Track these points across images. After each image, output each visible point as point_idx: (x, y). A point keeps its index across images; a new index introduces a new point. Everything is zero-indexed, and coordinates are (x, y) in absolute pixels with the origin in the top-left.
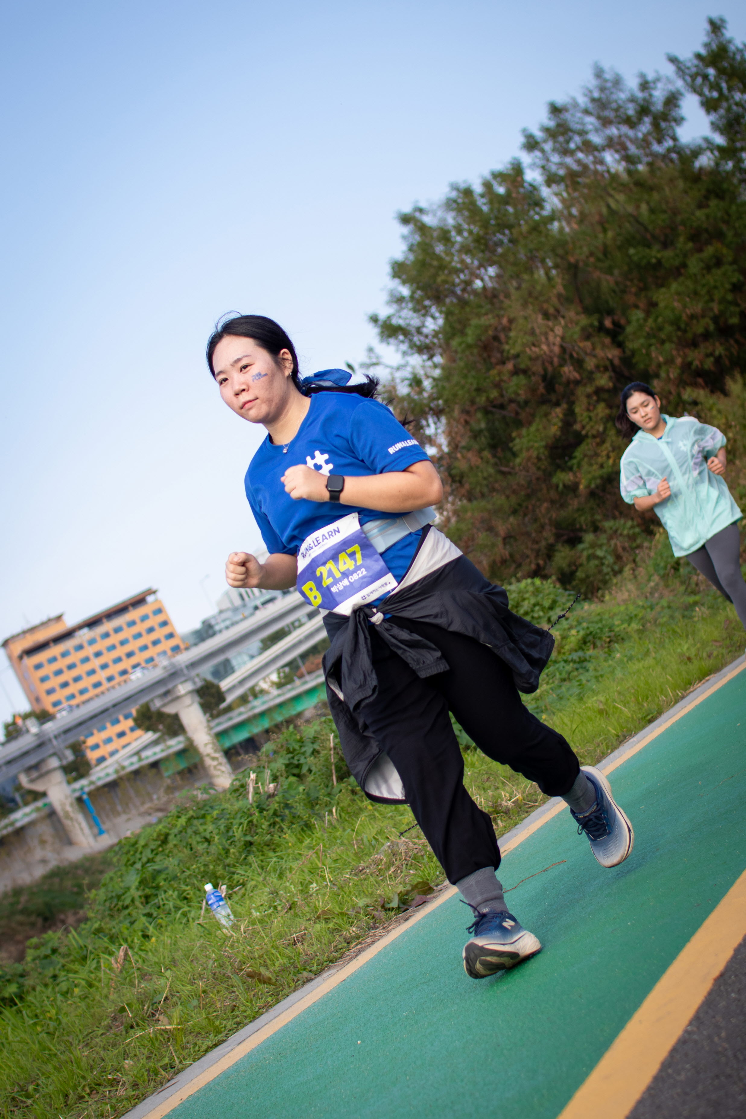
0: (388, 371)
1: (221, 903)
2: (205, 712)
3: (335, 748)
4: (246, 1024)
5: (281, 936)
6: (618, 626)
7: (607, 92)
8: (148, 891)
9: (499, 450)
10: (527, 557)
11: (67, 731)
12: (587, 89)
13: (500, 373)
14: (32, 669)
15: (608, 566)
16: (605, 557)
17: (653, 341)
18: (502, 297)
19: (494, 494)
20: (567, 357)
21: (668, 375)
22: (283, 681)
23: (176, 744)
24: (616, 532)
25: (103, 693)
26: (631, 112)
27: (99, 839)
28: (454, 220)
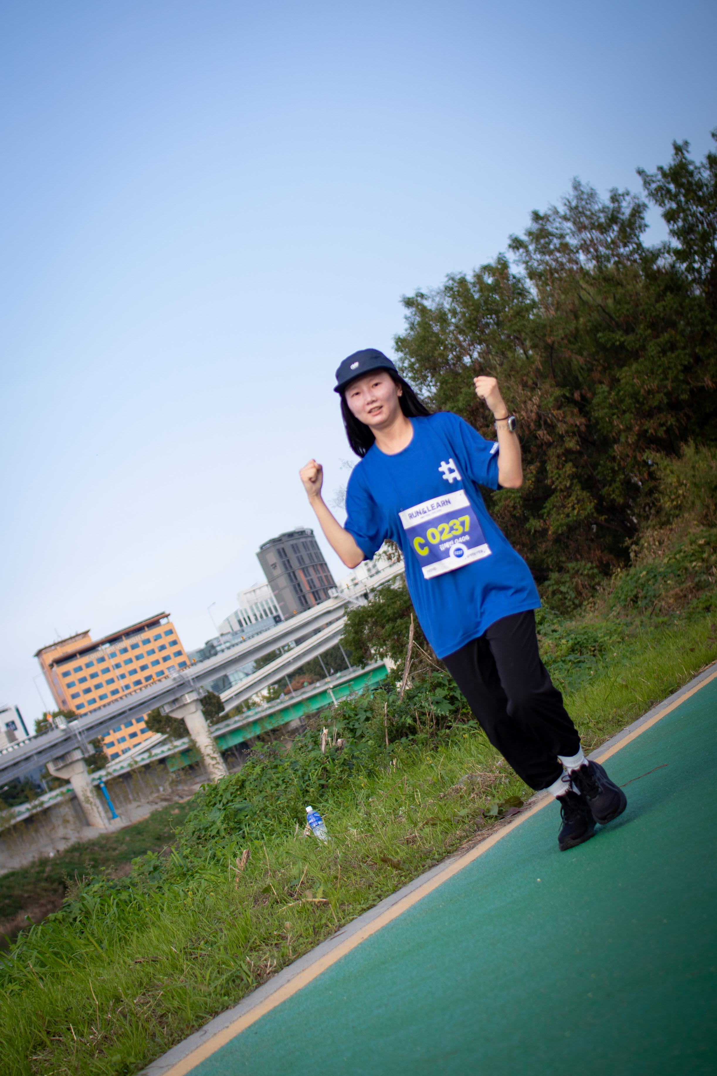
1: (319, 823)
2: (207, 719)
3: (388, 716)
4: (389, 895)
5: (395, 837)
6: (601, 638)
7: (584, 203)
8: (232, 824)
11: (89, 729)
12: (566, 199)
14: (61, 676)
15: (570, 600)
16: (567, 593)
17: (616, 411)
20: (542, 422)
21: (627, 442)
22: (272, 696)
23: (181, 744)
24: (578, 570)
25: (121, 698)
26: (602, 220)
27: (112, 821)
28: (450, 305)
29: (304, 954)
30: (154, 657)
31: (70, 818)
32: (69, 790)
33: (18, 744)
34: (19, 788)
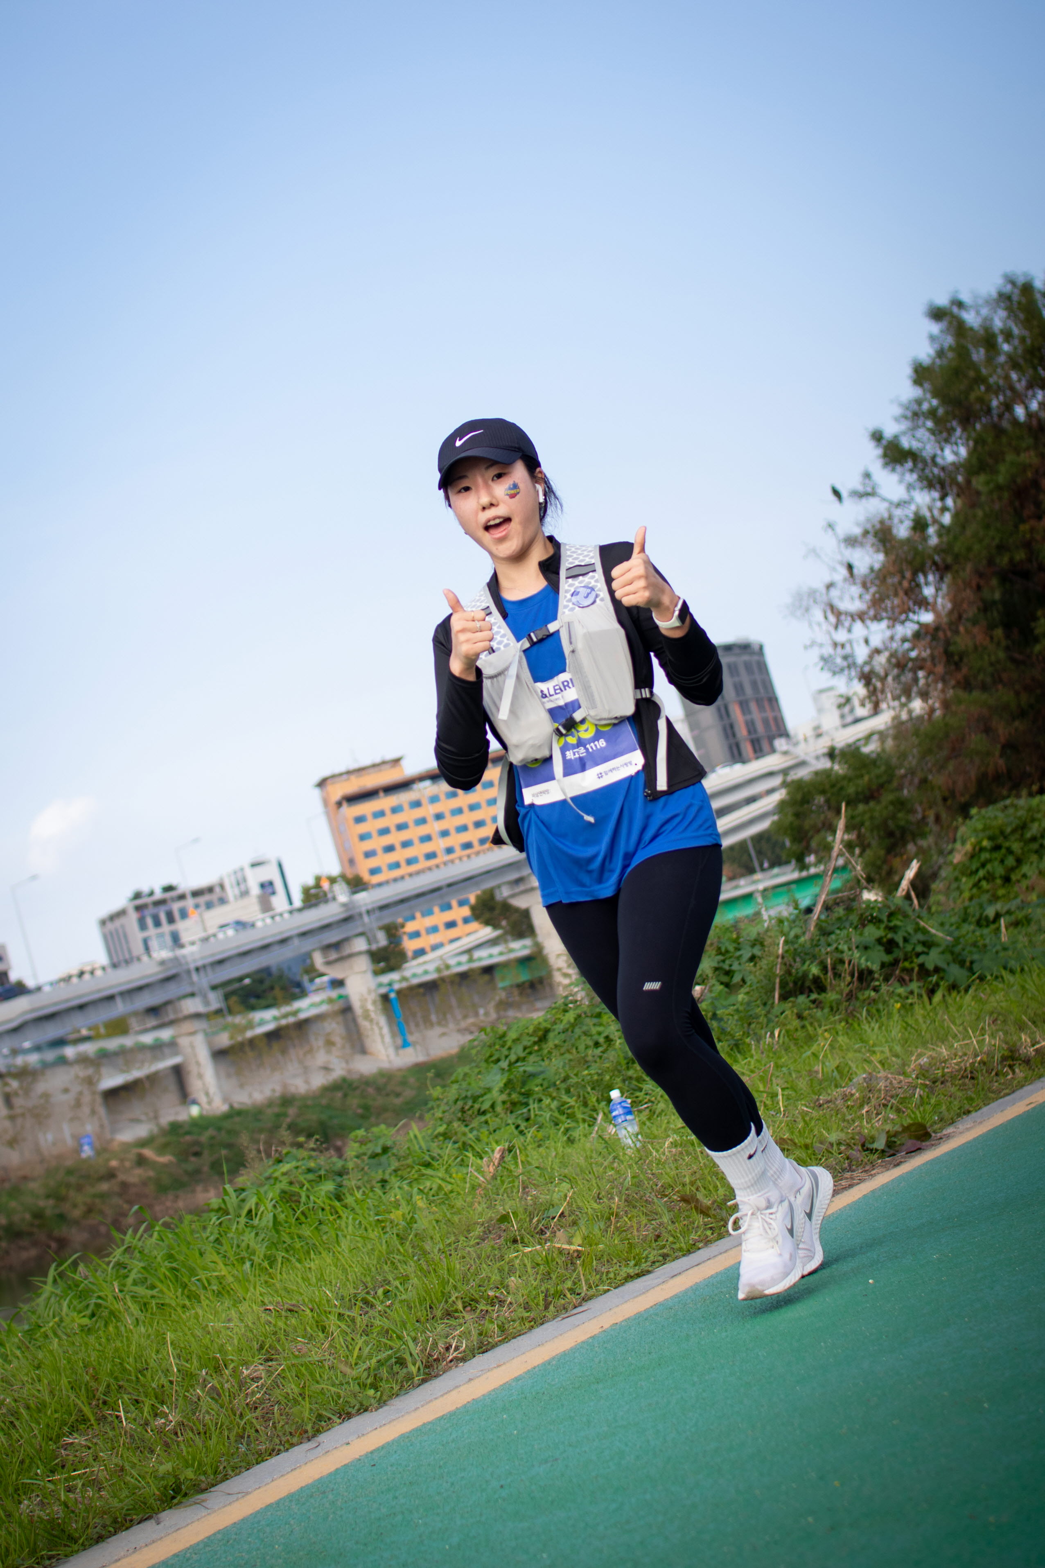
0: (886, 505)
1: (629, 1117)
3: (783, 957)
4: (677, 1258)
8: (515, 1096)
9: (1016, 630)
11: (383, 908)
13: (1032, 530)
14: (352, 822)
19: (1000, 687)
23: (520, 948)
25: (437, 866)
27: (401, 1052)
28: (1004, 322)
29: (514, 1338)
31: (337, 1039)
32: (340, 997)
33: (273, 917)
34: (267, 984)
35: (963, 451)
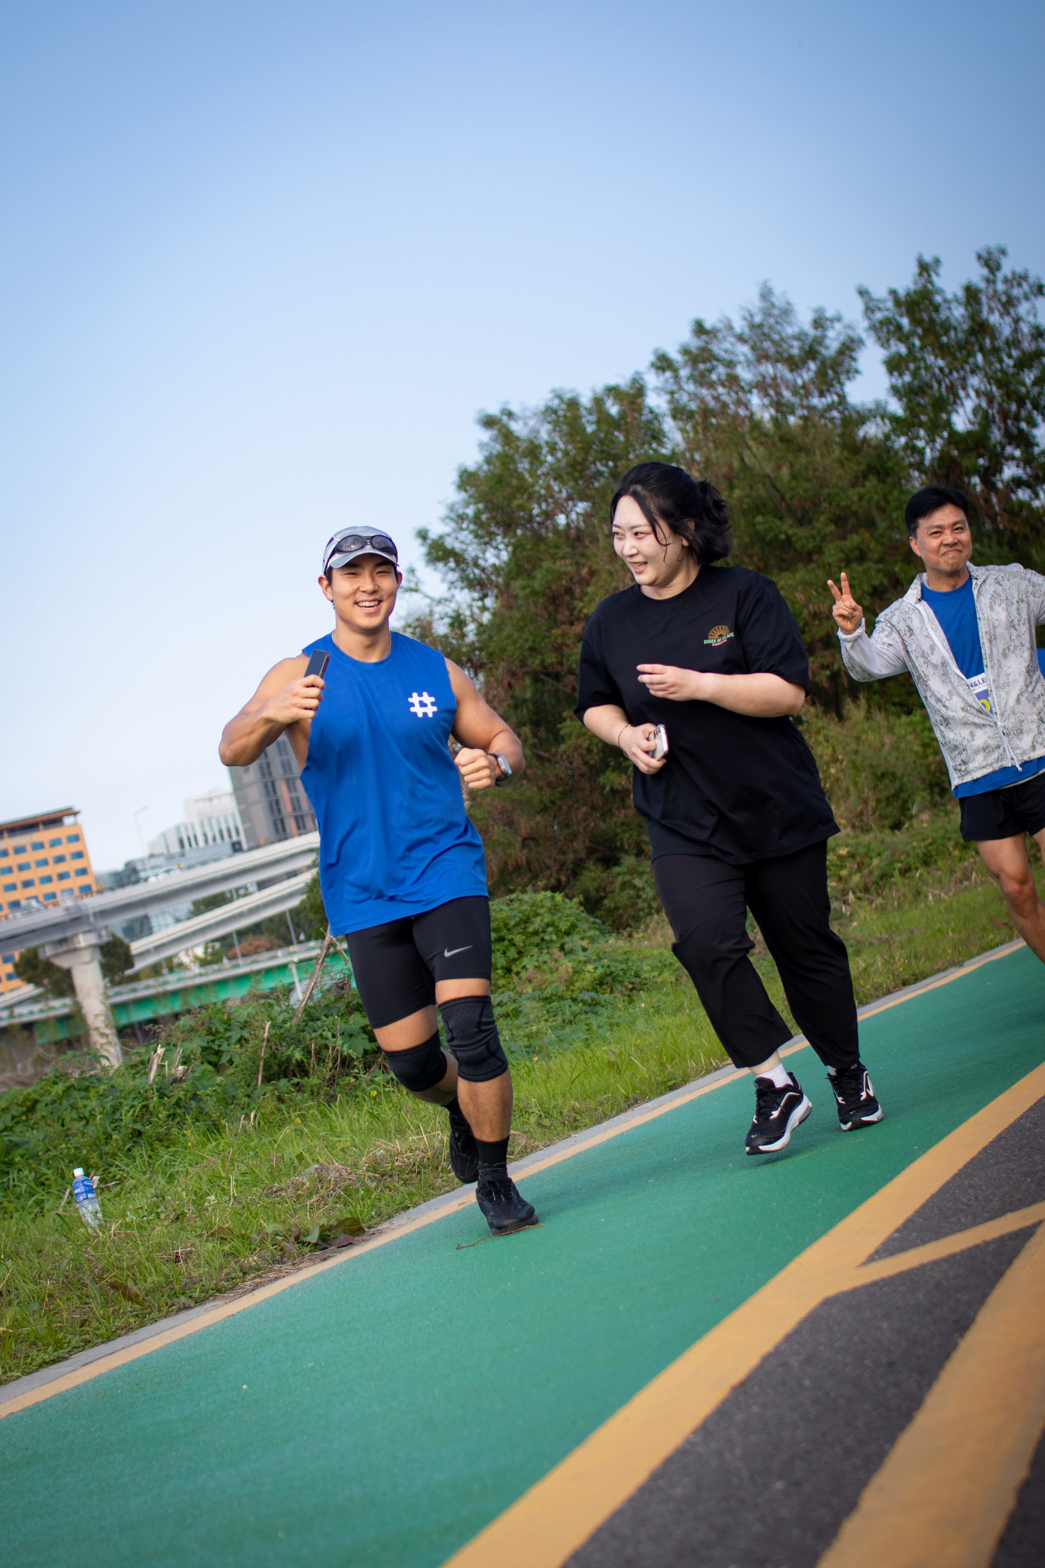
0: (427, 601)
1: (90, 1195)
2: (105, 976)
3: (268, 1041)
7: (772, 321)
9: (542, 729)
10: (548, 868)
12: (749, 311)
13: (564, 635)
15: (645, 900)
16: (643, 889)
18: (587, 542)
22: (209, 958)
23: (60, 1006)
26: (795, 351)
28: (549, 434)
30: (44, 871)
35: (505, 556)
